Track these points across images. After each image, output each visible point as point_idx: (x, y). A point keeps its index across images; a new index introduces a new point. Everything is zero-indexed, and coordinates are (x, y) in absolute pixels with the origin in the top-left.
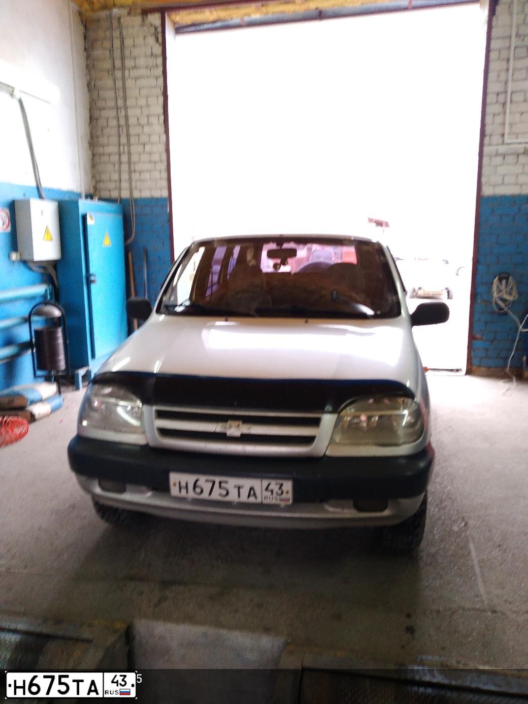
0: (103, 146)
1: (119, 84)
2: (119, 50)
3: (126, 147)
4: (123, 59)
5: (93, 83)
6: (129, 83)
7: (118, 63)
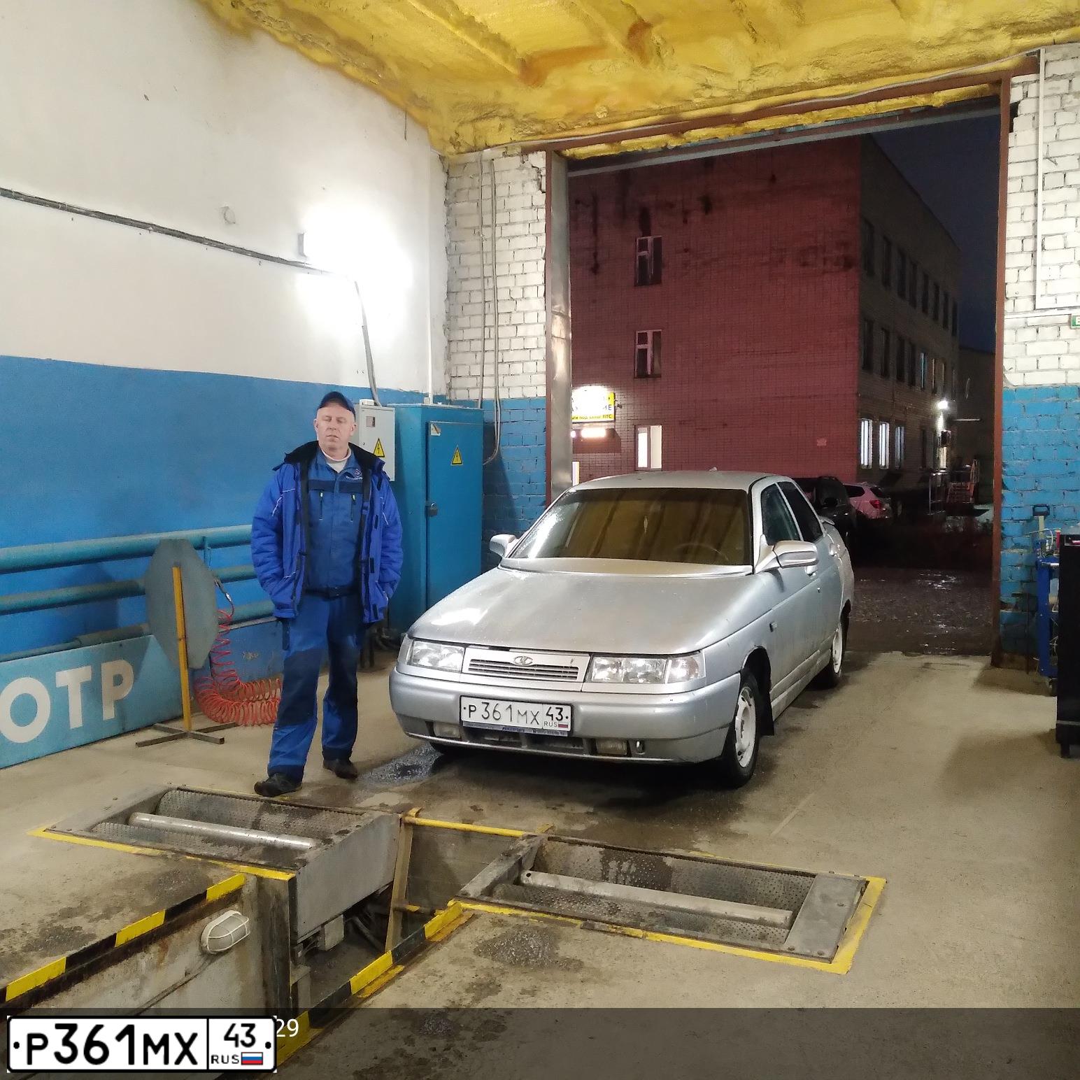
0: (463, 329)
1: (487, 246)
2: (490, 201)
3: (493, 330)
4: (494, 212)
5: (453, 245)
6: (500, 244)
7: (487, 220)
